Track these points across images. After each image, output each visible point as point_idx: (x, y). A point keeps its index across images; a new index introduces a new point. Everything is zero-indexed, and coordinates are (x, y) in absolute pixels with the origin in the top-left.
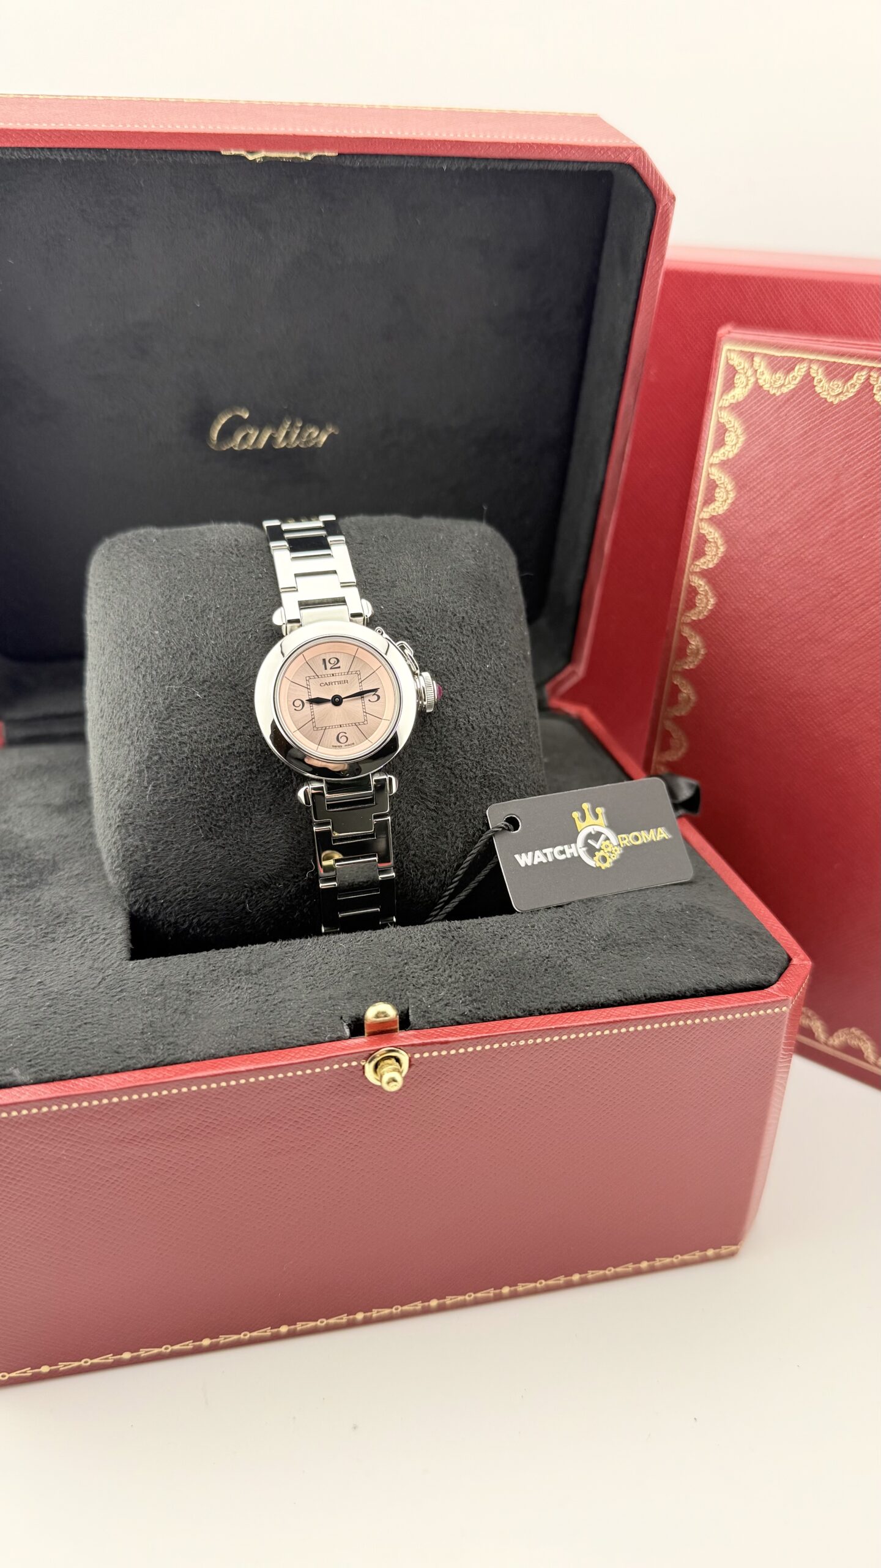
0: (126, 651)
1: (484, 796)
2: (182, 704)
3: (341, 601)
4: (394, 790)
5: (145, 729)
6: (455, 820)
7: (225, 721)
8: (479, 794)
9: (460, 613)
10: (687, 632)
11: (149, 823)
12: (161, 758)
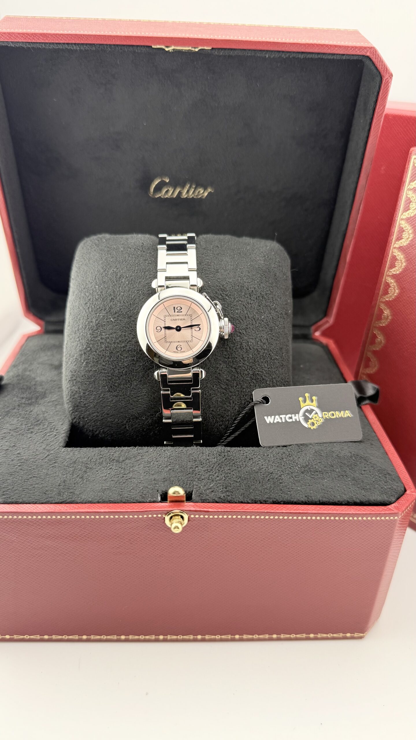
0: (83, 295)
1: (252, 384)
2: (104, 323)
3: (187, 278)
4: (204, 377)
5: (86, 334)
6: (235, 395)
7: (124, 334)
8: (249, 383)
9: (251, 288)
10: (383, 306)
11: (82, 381)
12: (91, 349)
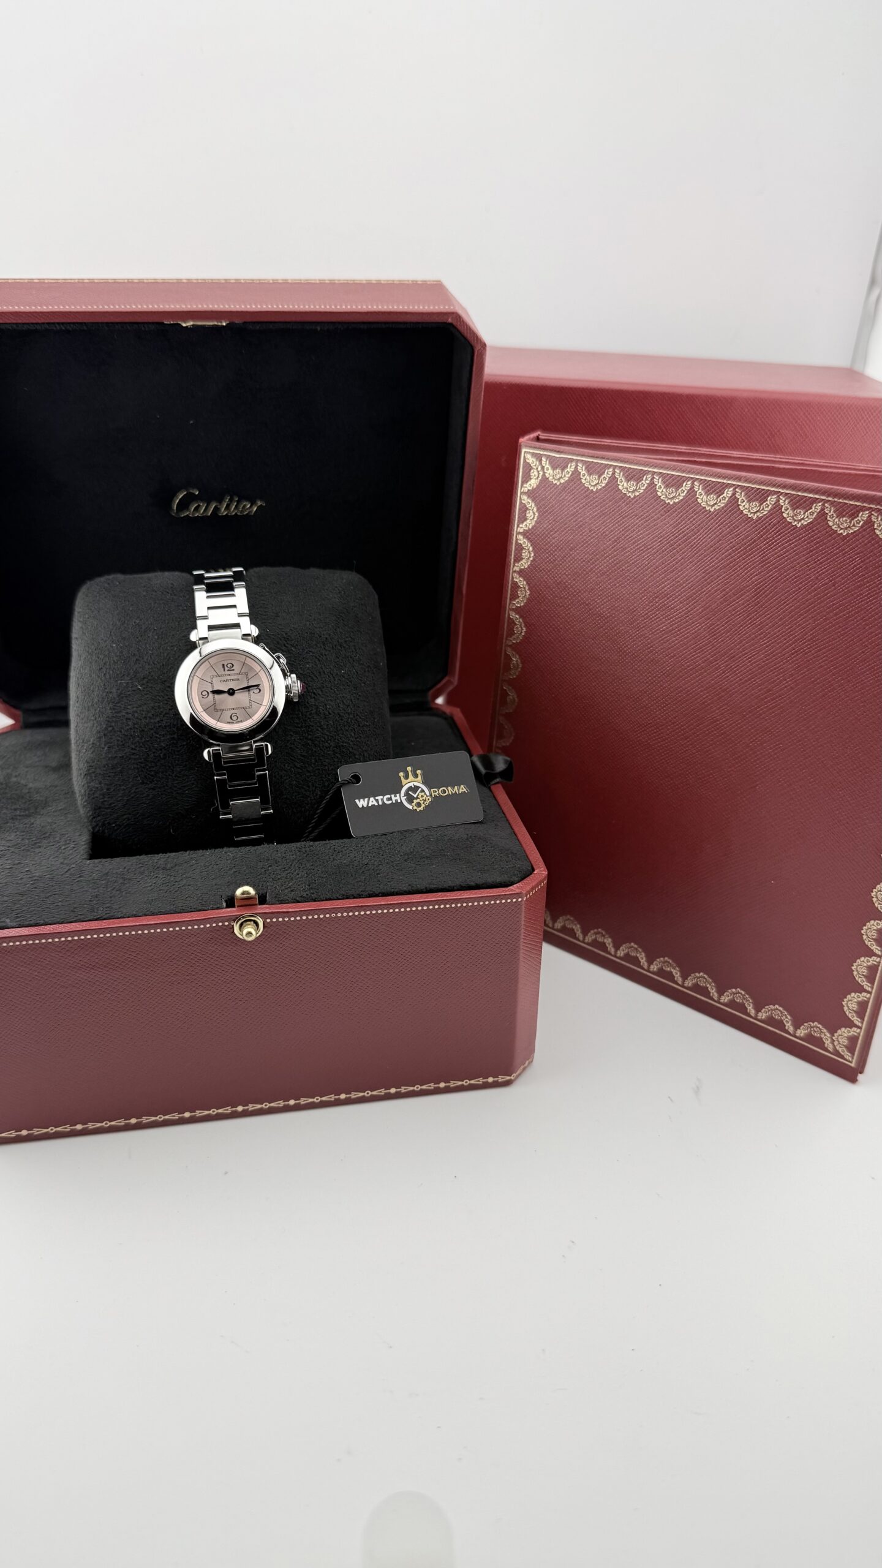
0: (94, 658)
1: (336, 760)
2: (129, 693)
3: (237, 626)
4: (270, 752)
5: (104, 709)
6: (314, 775)
7: (157, 704)
9: (324, 635)
11: (105, 772)
12: (113, 729)
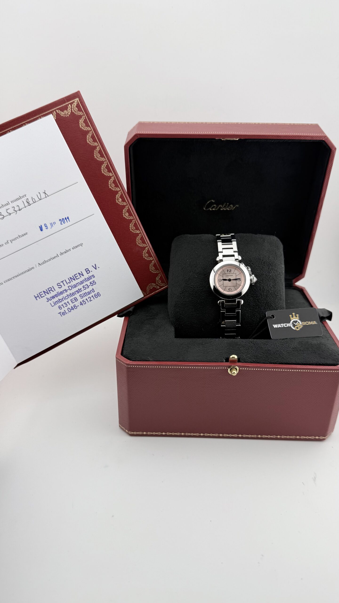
0: (180, 265)
2: (192, 278)
3: (233, 256)
4: (242, 303)
5: (183, 283)
8: (265, 307)
